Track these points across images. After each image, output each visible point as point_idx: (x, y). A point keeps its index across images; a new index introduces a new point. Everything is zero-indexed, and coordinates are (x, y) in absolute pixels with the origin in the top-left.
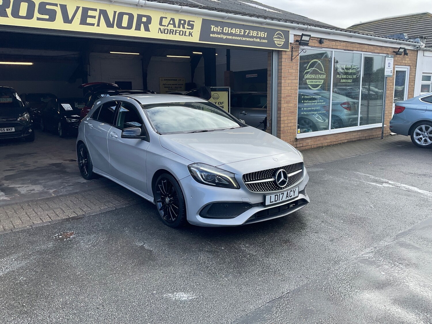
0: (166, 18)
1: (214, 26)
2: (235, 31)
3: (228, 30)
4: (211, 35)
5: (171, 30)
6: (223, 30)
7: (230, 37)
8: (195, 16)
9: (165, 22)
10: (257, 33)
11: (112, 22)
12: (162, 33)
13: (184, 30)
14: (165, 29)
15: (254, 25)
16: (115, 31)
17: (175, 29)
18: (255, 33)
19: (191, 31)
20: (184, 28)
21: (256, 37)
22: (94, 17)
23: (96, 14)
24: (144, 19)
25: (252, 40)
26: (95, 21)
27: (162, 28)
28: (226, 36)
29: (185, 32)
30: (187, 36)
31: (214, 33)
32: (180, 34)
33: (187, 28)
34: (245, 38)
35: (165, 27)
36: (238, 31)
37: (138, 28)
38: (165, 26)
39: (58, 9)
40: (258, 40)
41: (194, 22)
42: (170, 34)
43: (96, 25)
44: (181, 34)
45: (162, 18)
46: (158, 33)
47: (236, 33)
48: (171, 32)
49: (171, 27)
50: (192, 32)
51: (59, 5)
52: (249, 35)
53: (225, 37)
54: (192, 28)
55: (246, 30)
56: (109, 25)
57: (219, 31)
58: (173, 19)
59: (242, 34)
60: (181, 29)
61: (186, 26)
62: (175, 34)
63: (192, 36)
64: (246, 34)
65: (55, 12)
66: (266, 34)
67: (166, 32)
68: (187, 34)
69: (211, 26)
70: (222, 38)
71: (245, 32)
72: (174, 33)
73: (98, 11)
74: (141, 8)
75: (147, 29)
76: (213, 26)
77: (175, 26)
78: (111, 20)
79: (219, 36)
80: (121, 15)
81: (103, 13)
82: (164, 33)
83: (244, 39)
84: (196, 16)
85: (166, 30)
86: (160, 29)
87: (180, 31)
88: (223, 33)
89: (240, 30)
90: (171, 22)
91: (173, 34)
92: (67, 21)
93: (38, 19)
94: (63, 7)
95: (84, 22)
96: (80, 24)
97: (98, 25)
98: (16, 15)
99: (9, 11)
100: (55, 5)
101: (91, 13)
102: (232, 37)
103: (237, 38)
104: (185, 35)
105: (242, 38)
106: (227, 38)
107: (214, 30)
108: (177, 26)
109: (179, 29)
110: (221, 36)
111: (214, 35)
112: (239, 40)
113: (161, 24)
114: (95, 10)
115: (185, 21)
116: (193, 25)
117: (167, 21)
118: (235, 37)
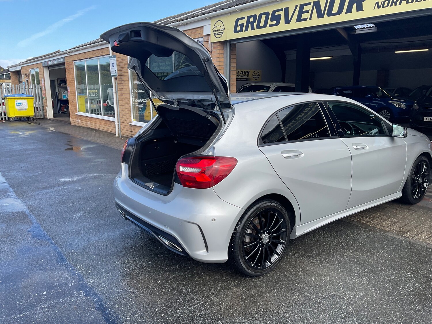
11: (323, 12)
12: (379, 7)
16: (327, 20)
22: (308, 11)
23: (310, 7)
26: (308, 15)
27: (380, 1)
32: (407, 2)
37: (349, 10)
39: (282, 13)
42: (391, 5)
43: (308, 19)
46: (374, 9)
48: (394, 2)
51: (283, 10)
62: (400, 4)
65: (280, 16)
67: (385, 5)
72: (398, 3)
73: (312, 4)
75: (360, 8)
78: (323, 10)
81: (316, 4)
82: (383, 7)
85: (386, 3)
86: (377, 3)
92: (287, 21)
93: (270, 26)
94: (286, 10)
95: (299, 19)
96: (296, 22)
97: (310, 19)
98: (258, 27)
99: (255, 24)
100: (281, 10)
101: (306, 8)
104: (417, 1)
114: (310, 4)
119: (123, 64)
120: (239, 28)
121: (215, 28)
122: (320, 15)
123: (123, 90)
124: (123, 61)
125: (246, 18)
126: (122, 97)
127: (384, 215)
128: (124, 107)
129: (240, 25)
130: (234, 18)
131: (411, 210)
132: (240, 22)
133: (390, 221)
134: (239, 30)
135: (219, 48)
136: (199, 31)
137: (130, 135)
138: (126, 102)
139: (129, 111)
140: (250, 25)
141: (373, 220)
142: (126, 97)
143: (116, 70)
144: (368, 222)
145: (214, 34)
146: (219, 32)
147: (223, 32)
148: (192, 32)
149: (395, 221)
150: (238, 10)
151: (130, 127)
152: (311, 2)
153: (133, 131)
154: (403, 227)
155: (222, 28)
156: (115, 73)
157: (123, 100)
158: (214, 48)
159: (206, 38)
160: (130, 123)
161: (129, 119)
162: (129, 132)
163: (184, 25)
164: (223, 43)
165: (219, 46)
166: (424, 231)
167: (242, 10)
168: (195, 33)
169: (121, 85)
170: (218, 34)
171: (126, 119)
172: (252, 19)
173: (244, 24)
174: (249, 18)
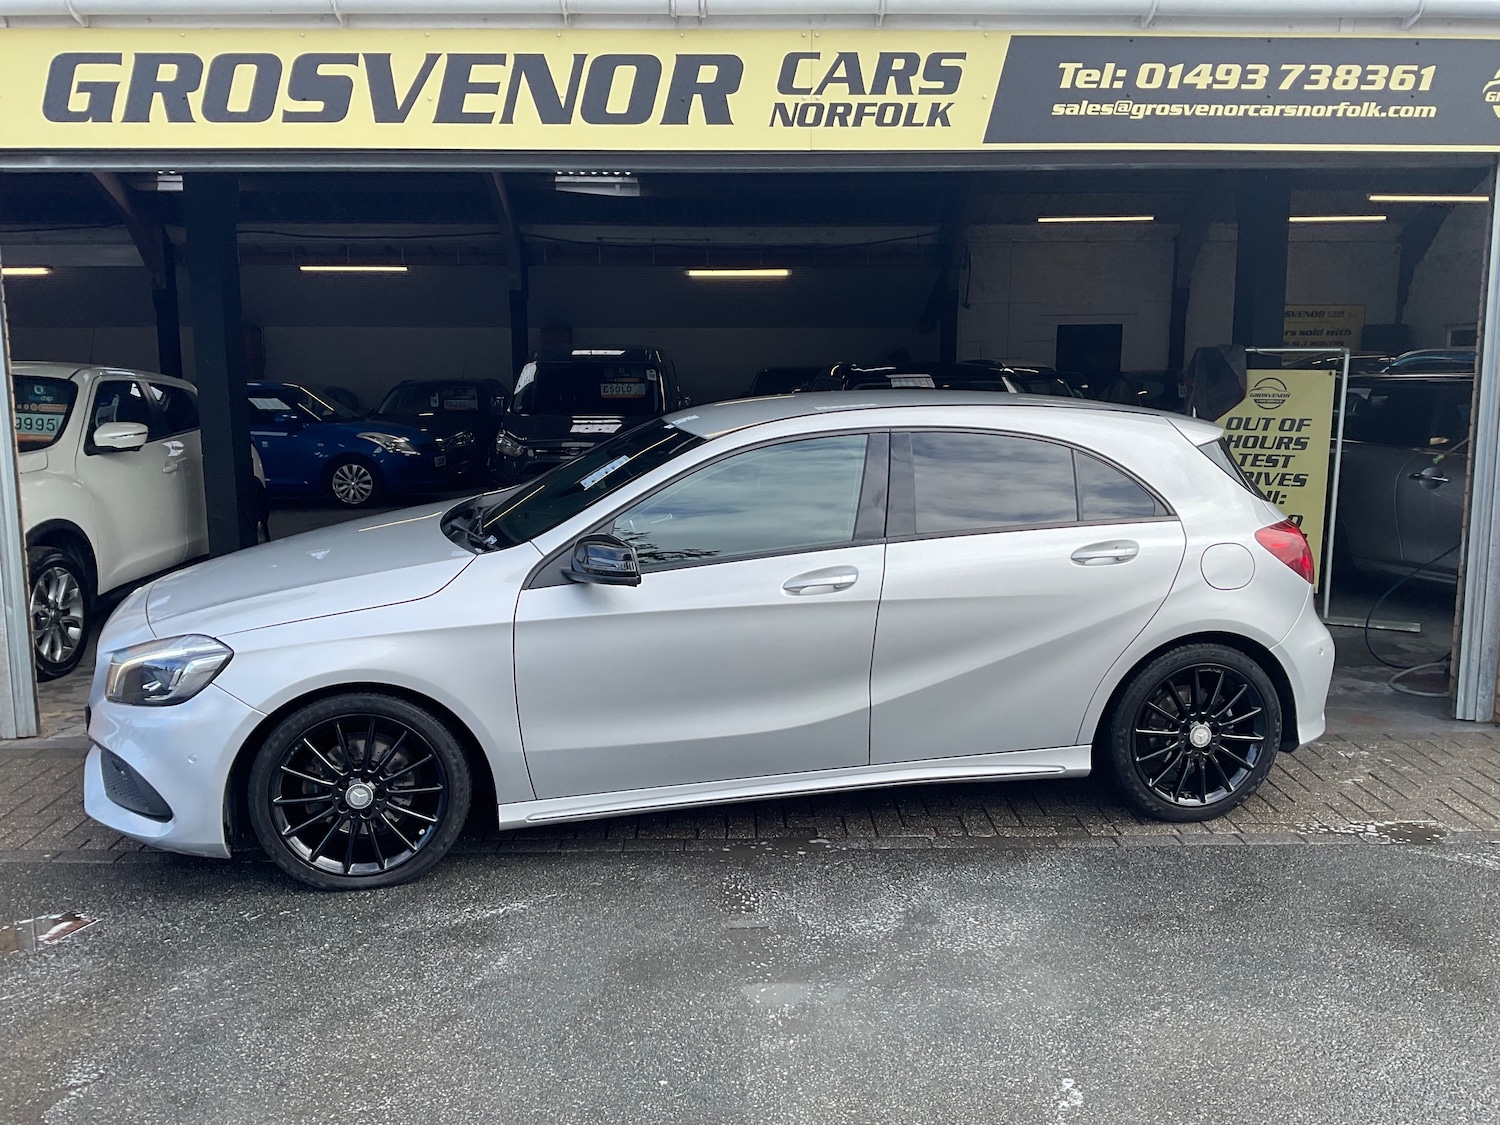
0: (817, 56)
1: (1080, 65)
2: (1213, 73)
3: (1167, 76)
4: (1059, 109)
5: (834, 106)
6: (1130, 79)
7: (1176, 110)
8: (973, 28)
9: (808, 75)
10: (1365, 73)
11: (563, 101)
12: (787, 122)
13: (905, 100)
14: (806, 107)
15: (1347, 32)
17: (855, 100)
18: (1347, 77)
19: (943, 100)
20: (904, 88)
21: (1356, 97)
22: (492, 88)
23: (502, 75)
24: (708, 74)
25: (1324, 111)
26: (495, 103)
27: (790, 101)
28: (1150, 107)
29: (912, 107)
30: (922, 125)
31: (1075, 95)
32: (880, 122)
33: (922, 91)
34: (1278, 108)
35: (805, 96)
36: (1230, 76)
37: (677, 114)
38: (807, 91)
39: (359, 75)
40: (1371, 110)
41: (962, 56)
42: (829, 123)
43: (498, 117)
44: (888, 119)
45: (791, 63)
46: (772, 125)
47: (1215, 86)
48: (837, 115)
49: (838, 93)
50: (950, 105)
51: (361, 60)
52: (1307, 87)
53: (1141, 111)
54: (951, 88)
55: (1284, 67)
56: (553, 111)
57: (1105, 84)
58: (850, 60)
59: (1260, 84)
60: (892, 94)
61: (917, 81)
62: (857, 122)
63: (945, 123)
64: (1285, 85)
65: (346, 84)
66: (1429, 73)
67: (809, 119)
68: (922, 115)
69: (1062, 65)
70: (1125, 120)
71: (1275, 77)
72: (850, 119)
73: (510, 61)
74: (695, 26)
75: (718, 114)
76: (1069, 68)
77: (856, 87)
78: (562, 93)
79: (1107, 110)
80: (605, 67)
81: (533, 68)
82: (802, 123)
83: (1268, 111)
84: (977, 28)
85: (812, 111)
86: (780, 107)
87: (883, 108)
88: (1131, 93)
89: (1244, 67)
90: (841, 72)
91: (843, 123)
92: (388, 113)
93: (289, 117)
94: (379, 65)
95: (450, 111)
96: (435, 121)
97: (508, 118)
98: (217, 110)
99: (196, 99)
100: (349, 59)
101: (479, 74)
102: (1187, 107)
103: (1221, 110)
104: (909, 122)
105: (1253, 107)
106: (1158, 112)
107: (1080, 84)
108: (868, 87)
109: (880, 99)
110: (1120, 109)
111: (1074, 110)
112: (1236, 117)
113: (786, 85)
114: (500, 59)
115: (912, 60)
116: (957, 71)
117: (821, 68)
118: (1206, 107)
120: (79, 102)
125: (129, 61)
129: (83, 87)
130: (41, 49)
132: (84, 73)
134: (85, 110)
140: (158, 95)
150: (76, 11)
152: (504, 56)
172: (168, 73)
173: (113, 87)
174: (146, 65)
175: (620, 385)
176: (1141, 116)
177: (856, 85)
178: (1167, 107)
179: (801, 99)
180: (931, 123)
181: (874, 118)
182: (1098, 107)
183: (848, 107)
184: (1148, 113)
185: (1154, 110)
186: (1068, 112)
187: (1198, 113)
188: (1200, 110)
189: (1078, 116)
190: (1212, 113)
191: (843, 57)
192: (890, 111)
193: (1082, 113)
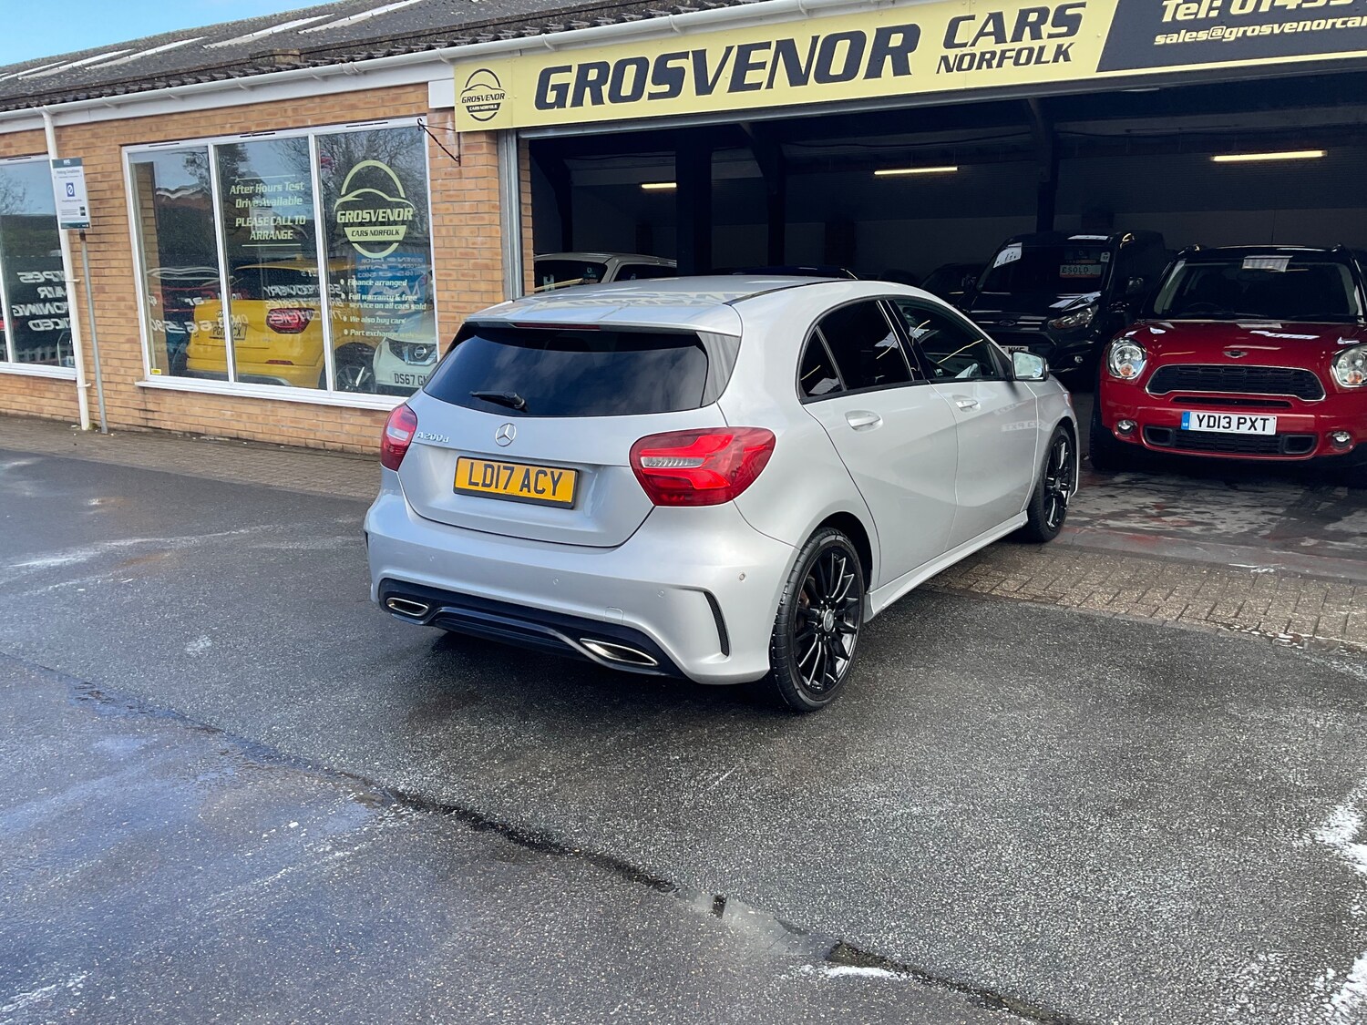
0: (972, 18)
3: (1259, 1)
4: (1160, 40)
6: (1225, 8)
7: (1266, 30)
9: (965, 33)
11: (803, 70)
12: (949, 70)
14: (963, 57)
16: (814, 93)
17: (999, 48)
19: (1065, 41)
20: (1036, 35)
22: (762, 65)
23: (768, 55)
24: (896, 40)
26: (763, 76)
27: (952, 54)
28: (1242, 29)
29: (1042, 49)
30: (1048, 62)
31: (1175, 26)
32: (1016, 63)
33: (1050, 36)
35: (962, 49)
37: (874, 71)
38: (964, 45)
39: (688, 65)
41: (1083, 5)
42: (979, 67)
43: (764, 85)
44: (1023, 60)
45: (954, 25)
46: (938, 72)
47: (1304, 5)
48: (986, 60)
49: (987, 44)
50: (1071, 44)
51: (691, 56)
53: (1232, 34)
54: (1072, 31)
57: (1202, 15)
58: (997, 18)
60: (1027, 40)
61: (1047, 29)
62: (1000, 65)
63: (1067, 59)
65: (681, 71)
67: (965, 66)
68: (1048, 55)
70: (1218, 43)
72: (995, 63)
73: (774, 46)
74: (890, 6)
75: (901, 68)
76: (1171, 4)
77: (1000, 38)
78: (803, 65)
79: (1203, 36)
80: (831, 43)
81: (785, 48)
82: (959, 69)
83: (1355, 22)
85: (967, 59)
86: (945, 59)
87: (1021, 51)
88: (1225, 19)
90: (990, 28)
91: (990, 66)
92: (704, 87)
93: (652, 96)
94: (700, 57)
95: (738, 84)
96: (729, 91)
97: (770, 85)
98: (616, 97)
99: (606, 89)
100: (685, 55)
101: (755, 57)
102: (1276, 26)
103: (1309, 26)
104: (1038, 61)
105: (1341, 20)
106: (1249, 34)
107: (1180, 17)
108: (1009, 37)
109: (1017, 45)
110: (1214, 34)
111: (1173, 39)
112: (1324, 30)
113: (949, 43)
114: (767, 45)
115: (1043, 13)
116: (1078, 18)
117: (975, 26)
118: (1295, 25)
119: (104, 186)
120: (551, 97)
121: (470, 89)
122: (797, 78)
123: (107, 272)
124: (103, 176)
125: (575, 70)
126: (102, 296)
127: (996, 569)
128: (111, 330)
129: (554, 87)
130: (535, 67)
131: (1045, 553)
132: (555, 79)
133: (1014, 579)
134: (553, 101)
135: (485, 150)
136: (413, 96)
137: (143, 423)
138: (119, 314)
139: (135, 341)
140: (588, 89)
141: (978, 581)
142: (120, 295)
143: (83, 208)
144: (971, 586)
145: (468, 107)
146: (485, 102)
147: (498, 105)
148: (386, 97)
149: (1026, 578)
150: (550, 44)
151: (140, 396)
152: (770, 43)
153: (150, 406)
154: (1047, 587)
155: (493, 92)
156: (78, 219)
157: (107, 305)
158: (468, 147)
159: (437, 117)
160: (138, 381)
161: (136, 370)
162: (137, 413)
163: (356, 74)
164: (496, 136)
165: (485, 145)
166: (1093, 592)
167: (559, 46)
168: (394, 100)
169: (98, 255)
170: (482, 108)
171: (119, 370)
172: (593, 75)
173: (567, 85)
174: (584, 69)
175: (1078, 266)
176: (1232, 38)
177: (1000, 37)
178: (1257, 28)
179: (959, 51)
180: (1056, 60)
181: (1012, 60)
182: (1194, 34)
183: (993, 54)
184: (1240, 35)
185: (1245, 32)
186: (1168, 41)
187: (1286, 30)
188: (1288, 28)
189: (1177, 45)
190: (1300, 29)
191: (992, 16)
192: (1025, 53)
193: (1181, 40)
